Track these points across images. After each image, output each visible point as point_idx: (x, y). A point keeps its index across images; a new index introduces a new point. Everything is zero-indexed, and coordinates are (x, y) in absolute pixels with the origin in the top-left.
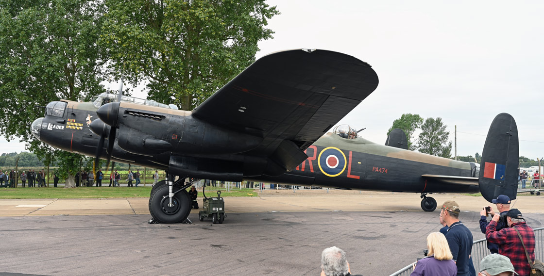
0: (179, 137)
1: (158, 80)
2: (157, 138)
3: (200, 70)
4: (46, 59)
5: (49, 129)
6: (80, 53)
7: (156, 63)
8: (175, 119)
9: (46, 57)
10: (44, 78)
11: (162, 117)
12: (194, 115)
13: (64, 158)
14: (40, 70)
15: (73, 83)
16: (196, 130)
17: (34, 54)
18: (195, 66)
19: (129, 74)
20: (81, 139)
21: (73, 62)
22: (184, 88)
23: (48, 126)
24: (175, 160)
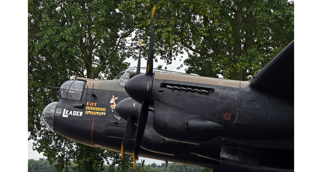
0: (233, 117)
1: (198, 52)
2: (203, 119)
3: (255, 36)
4: (58, 33)
5: (64, 116)
6: (99, 22)
7: (196, 29)
8: (227, 92)
9: (58, 30)
10: (55, 56)
11: (210, 90)
12: (253, 86)
13: (80, 161)
14: (51, 46)
15: (91, 63)
16: (257, 106)
17: (43, 27)
18: (249, 32)
19: (162, 46)
20: (104, 128)
21: (90, 35)
22: (235, 61)
23: (62, 113)
24: (227, 152)
